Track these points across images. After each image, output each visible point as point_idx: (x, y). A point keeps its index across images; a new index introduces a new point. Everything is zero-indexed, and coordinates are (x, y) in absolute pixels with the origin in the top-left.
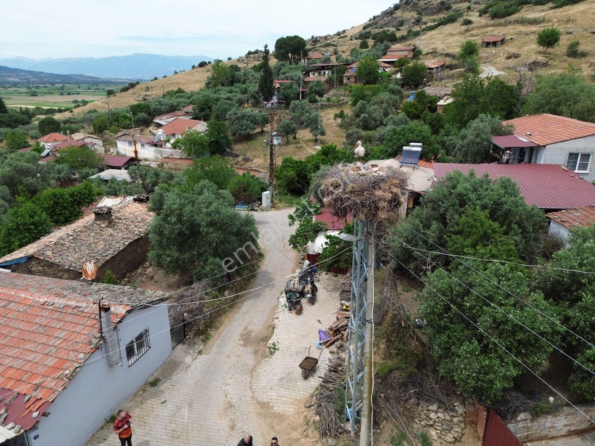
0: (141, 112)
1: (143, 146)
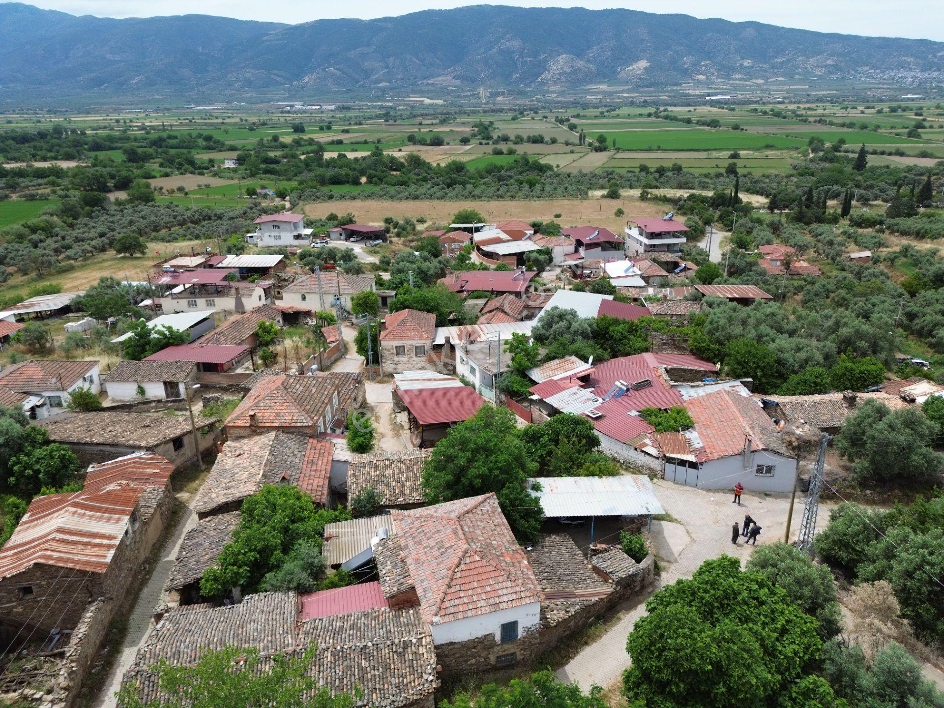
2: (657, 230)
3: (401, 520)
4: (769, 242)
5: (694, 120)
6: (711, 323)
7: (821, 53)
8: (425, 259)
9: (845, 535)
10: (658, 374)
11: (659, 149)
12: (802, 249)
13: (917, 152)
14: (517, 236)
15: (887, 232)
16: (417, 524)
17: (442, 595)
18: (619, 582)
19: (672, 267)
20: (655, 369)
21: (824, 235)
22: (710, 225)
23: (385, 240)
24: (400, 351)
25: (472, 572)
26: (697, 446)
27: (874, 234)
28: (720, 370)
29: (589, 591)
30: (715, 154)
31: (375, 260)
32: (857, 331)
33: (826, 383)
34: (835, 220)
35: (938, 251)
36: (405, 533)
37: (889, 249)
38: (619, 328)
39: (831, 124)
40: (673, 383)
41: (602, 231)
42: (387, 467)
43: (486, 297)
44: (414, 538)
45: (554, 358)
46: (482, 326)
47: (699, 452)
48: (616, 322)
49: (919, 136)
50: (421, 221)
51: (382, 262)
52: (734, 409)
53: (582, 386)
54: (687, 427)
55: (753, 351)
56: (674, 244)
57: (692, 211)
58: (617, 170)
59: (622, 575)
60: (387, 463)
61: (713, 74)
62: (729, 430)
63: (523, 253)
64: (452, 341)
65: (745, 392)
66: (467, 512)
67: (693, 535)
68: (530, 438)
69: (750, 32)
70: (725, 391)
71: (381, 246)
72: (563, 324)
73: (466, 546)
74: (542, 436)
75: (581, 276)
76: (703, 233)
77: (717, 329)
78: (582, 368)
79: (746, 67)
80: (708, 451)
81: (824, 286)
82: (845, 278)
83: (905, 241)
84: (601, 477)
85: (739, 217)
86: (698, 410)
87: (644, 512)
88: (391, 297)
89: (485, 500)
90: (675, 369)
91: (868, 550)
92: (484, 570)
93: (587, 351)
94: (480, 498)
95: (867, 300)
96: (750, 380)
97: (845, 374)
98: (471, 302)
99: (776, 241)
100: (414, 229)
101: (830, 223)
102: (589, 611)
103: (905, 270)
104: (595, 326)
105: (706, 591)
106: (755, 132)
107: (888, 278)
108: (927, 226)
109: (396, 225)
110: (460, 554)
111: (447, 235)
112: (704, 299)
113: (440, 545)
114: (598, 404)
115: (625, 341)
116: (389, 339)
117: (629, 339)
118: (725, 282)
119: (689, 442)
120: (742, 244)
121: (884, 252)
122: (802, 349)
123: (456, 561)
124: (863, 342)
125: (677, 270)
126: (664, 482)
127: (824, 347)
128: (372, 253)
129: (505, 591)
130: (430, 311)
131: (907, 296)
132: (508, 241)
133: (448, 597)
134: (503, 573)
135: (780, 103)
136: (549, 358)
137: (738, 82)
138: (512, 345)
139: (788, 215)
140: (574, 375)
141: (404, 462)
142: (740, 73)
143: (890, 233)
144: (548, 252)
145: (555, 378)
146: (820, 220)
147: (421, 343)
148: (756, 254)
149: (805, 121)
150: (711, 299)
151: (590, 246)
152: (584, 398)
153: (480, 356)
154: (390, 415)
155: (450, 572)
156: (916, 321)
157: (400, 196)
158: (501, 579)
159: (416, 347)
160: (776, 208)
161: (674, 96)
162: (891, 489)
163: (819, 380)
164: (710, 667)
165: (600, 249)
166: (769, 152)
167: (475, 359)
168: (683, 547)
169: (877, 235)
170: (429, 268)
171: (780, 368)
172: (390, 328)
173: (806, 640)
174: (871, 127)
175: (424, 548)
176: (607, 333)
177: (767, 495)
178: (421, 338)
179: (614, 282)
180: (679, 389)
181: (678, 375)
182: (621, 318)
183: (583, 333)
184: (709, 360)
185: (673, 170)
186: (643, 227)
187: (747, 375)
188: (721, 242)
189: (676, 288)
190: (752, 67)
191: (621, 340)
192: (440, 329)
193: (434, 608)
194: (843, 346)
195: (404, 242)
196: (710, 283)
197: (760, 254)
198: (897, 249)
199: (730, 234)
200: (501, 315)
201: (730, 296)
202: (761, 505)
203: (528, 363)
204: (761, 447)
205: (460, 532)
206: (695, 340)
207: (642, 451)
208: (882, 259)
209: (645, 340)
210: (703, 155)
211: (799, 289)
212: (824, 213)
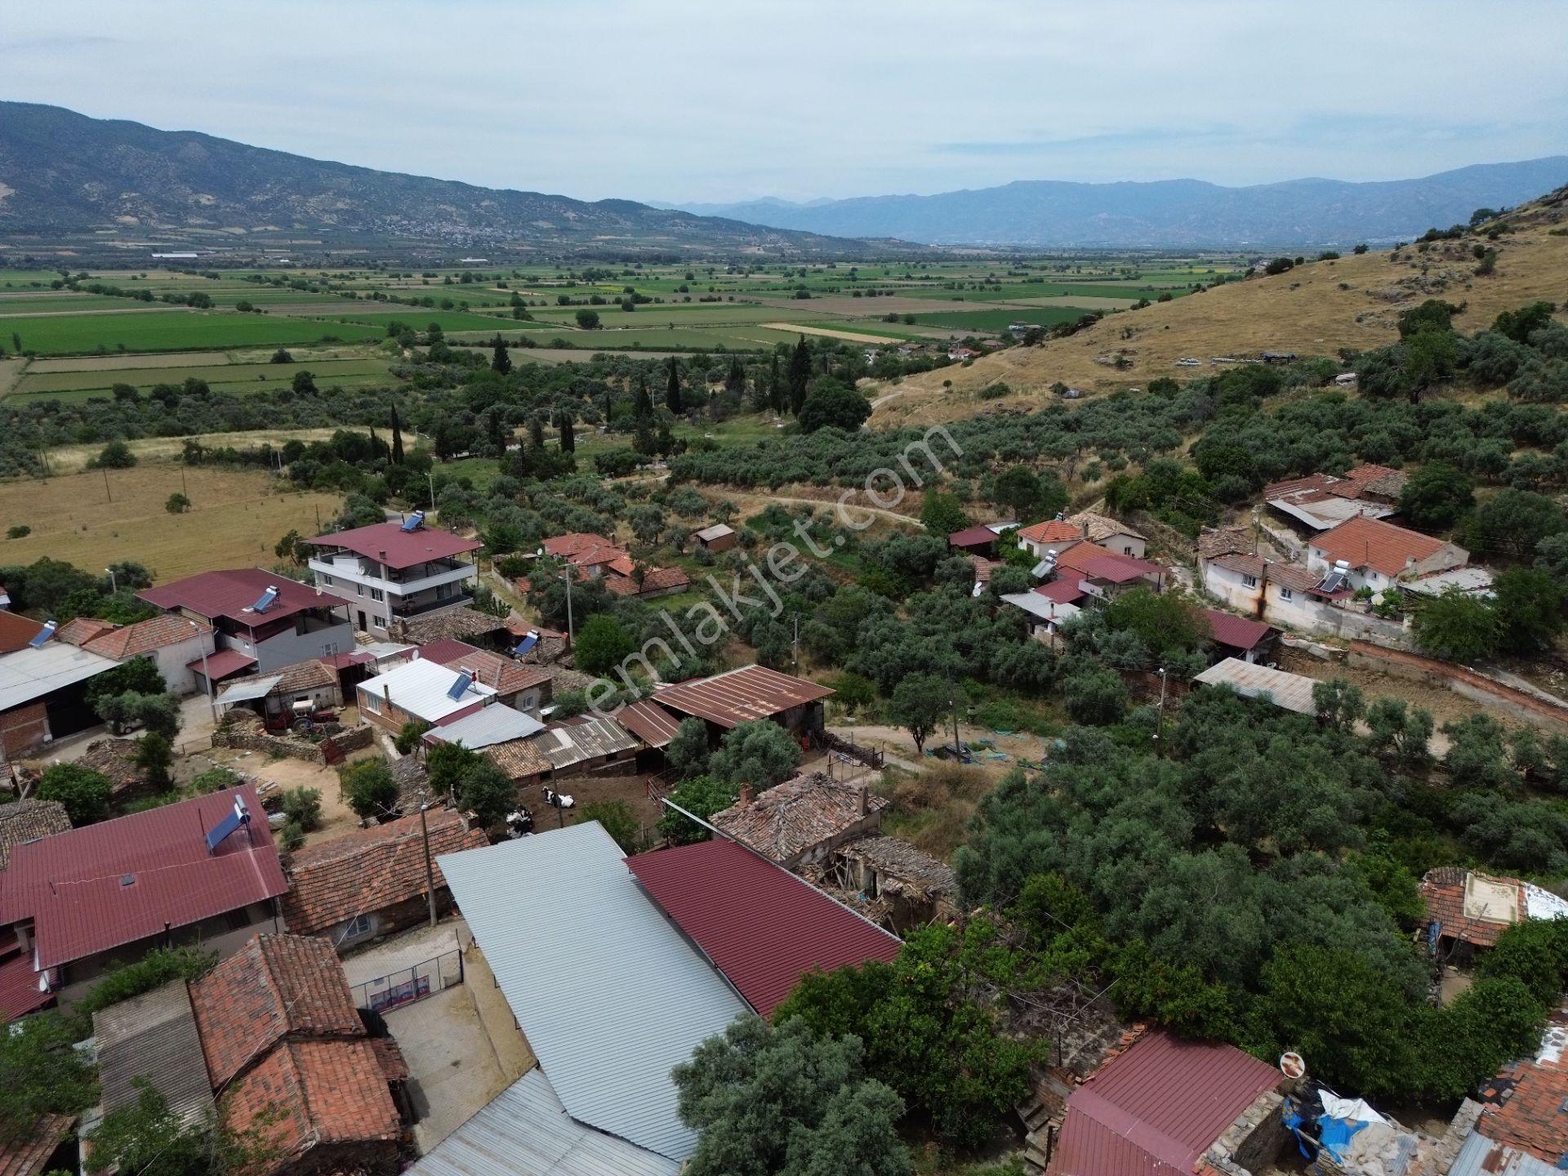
0: (1231, 472)
1: (1286, 593)
5: (158, 294)
7: (325, 190)
11: (122, 350)
13: (549, 341)
30: (241, 356)
39: (395, 300)
49: (529, 318)
56: (450, 584)
58: (63, 399)
61: (150, 216)
69: (194, 150)
75: (289, 720)
79: (207, 207)
106: (284, 315)
135: (287, 266)
137: (199, 230)
142: (199, 215)
144: (145, 674)
149: (353, 296)
151: (267, 630)
160: (449, 451)
161: (88, 252)
165: (293, 631)
166: (334, 350)
174: (457, 306)
185: (188, 392)
186: (375, 557)
190: (217, 207)
210: (219, 358)
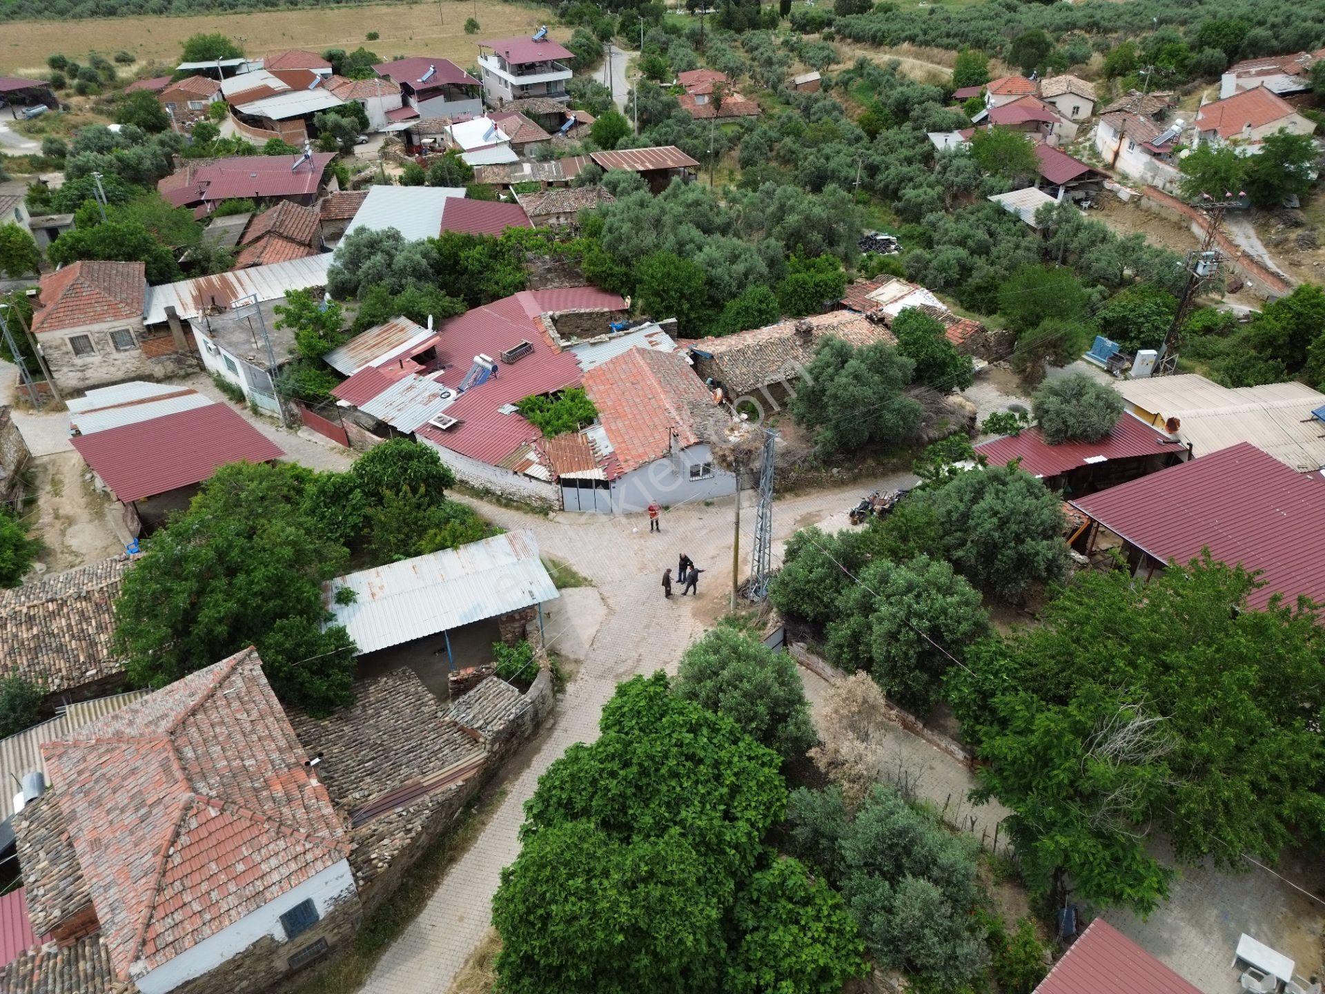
1: (1131, 146)
2: (527, 60)
3: (60, 757)
4: (691, 67)
6: (610, 230)
8: (134, 139)
9: (808, 582)
10: (542, 329)
12: (734, 73)
14: (298, 81)
15: (838, 37)
16: (92, 760)
17: (145, 912)
18: (497, 737)
19: (554, 122)
20: (537, 320)
21: (761, 50)
22: (608, 40)
23: (52, 104)
24: (80, 345)
25: (204, 846)
26: (605, 452)
27: (822, 43)
28: (633, 305)
29: (449, 769)
31: (32, 147)
32: (807, 218)
33: (773, 308)
34: (772, 23)
35: (899, 64)
36: (70, 785)
37: (842, 67)
38: (476, 252)
40: (564, 343)
41: (442, 65)
42: (53, 615)
43: (247, 211)
44: (87, 794)
45: (370, 325)
46: (241, 273)
47: (610, 462)
48: (469, 242)
50: (125, 60)
51: (48, 151)
52: (653, 381)
53: (420, 373)
54: (589, 421)
55: (674, 272)
56: (556, 82)
57: (581, 18)
59: (498, 726)
60: (51, 606)
62: (647, 418)
63: (312, 114)
64: (182, 314)
65: (666, 344)
66: (194, 712)
67: (610, 601)
68: (332, 497)
70: (638, 350)
71: (47, 118)
72: (379, 258)
73: (187, 795)
74: (351, 491)
75: (420, 150)
76: (600, 55)
77: (620, 239)
78: (418, 337)
80: (620, 458)
81: (765, 133)
82: (790, 118)
83: (860, 52)
84: (456, 548)
85: (648, 24)
86: (602, 388)
87: (526, 602)
88: (68, 226)
89: (234, 669)
90: (566, 316)
91: (840, 602)
92: (229, 831)
93: (425, 304)
94: (224, 665)
95: (819, 151)
96: (673, 320)
97: (795, 291)
98: (220, 223)
99: (701, 62)
100: (112, 76)
101: (768, 28)
102: (451, 805)
103: (860, 97)
104: (435, 254)
105: (613, 774)
107: (842, 113)
108: (885, 27)
109: (74, 70)
110: (177, 814)
111: (175, 86)
112: (606, 177)
113: (138, 800)
114: (450, 401)
115: (487, 274)
116: (53, 328)
117: (493, 270)
118: (634, 144)
119: (592, 446)
120: (654, 72)
121: (836, 70)
122: (739, 256)
123: (169, 834)
124: (815, 233)
125: (565, 127)
126: (566, 515)
127: (768, 247)
128: (30, 131)
129: (274, 862)
130: (131, 257)
131: (866, 139)
132: (284, 92)
133: (160, 913)
134: (266, 826)
136: (363, 326)
138: (288, 312)
139: (713, 18)
140: (407, 352)
141: (87, 598)
143: (842, 40)
144: (356, 111)
145: (375, 363)
146: (755, 25)
147: (120, 325)
148: (676, 86)
150: (615, 177)
151: (426, 94)
152: (427, 394)
153: (239, 337)
154: (83, 475)
155: (159, 859)
156: (879, 177)
157: (78, 9)
158: (264, 840)
159: (112, 335)
160: (696, 6)
162: (863, 460)
163: (764, 306)
164: (621, 938)
165: (442, 97)
167: (230, 344)
168: (597, 627)
169: (825, 44)
170: (140, 159)
171: (713, 292)
172: (50, 306)
173: (764, 797)
175: (108, 812)
176: (457, 262)
177: (708, 504)
178: (116, 316)
179: (470, 160)
180: (574, 351)
181: (572, 326)
182: (475, 233)
183: (414, 270)
184: (613, 291)
186: (504, 56)
187: (668, 311)
188: (628, 69)
189: (565, 160)
191: (481, 273)
192: (159, 289)
193: (132, 945)
194: (791, 243)
195: (97, 103)
196: (613, 148)
197: (680, 86)
198: (850, 65)
199: (638, 53)
200: (279, 244)
201: (641, 168)
202: (701, 522)
203: (324, 344)
204: (693, 440)
205: (175, 766)
206: (591, 263)
207: (526, 475)
208: (833, 84)
209: (519, 269)
211: (734, 141)
212: (758, 12)
